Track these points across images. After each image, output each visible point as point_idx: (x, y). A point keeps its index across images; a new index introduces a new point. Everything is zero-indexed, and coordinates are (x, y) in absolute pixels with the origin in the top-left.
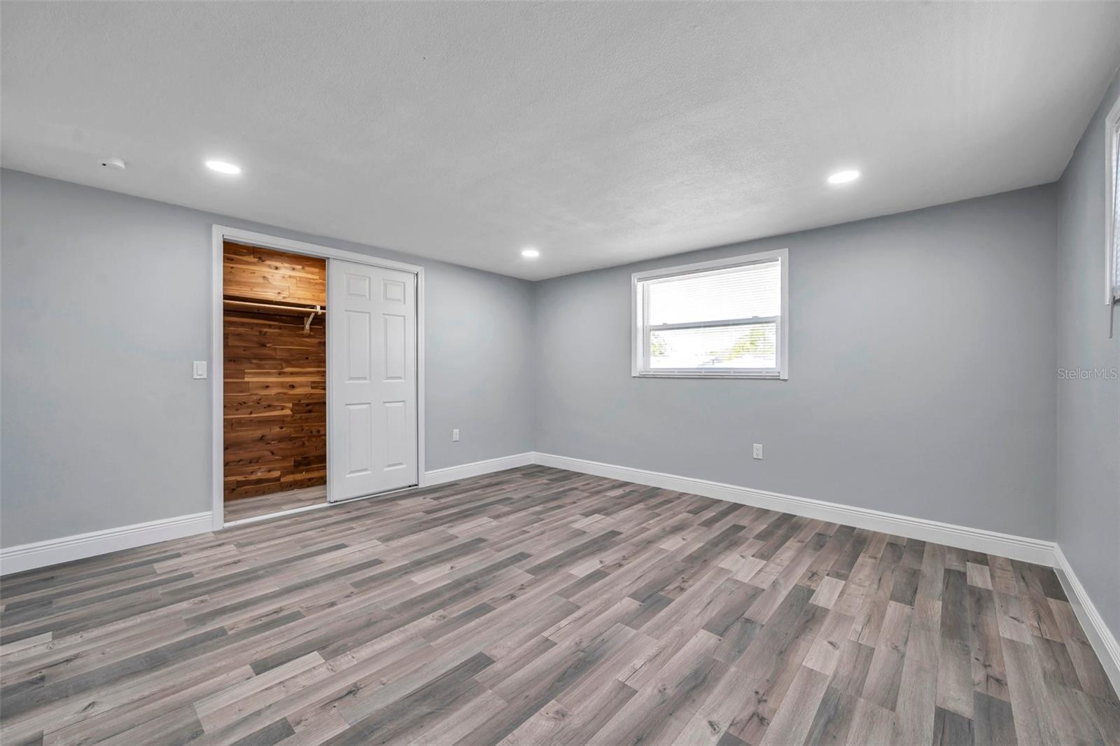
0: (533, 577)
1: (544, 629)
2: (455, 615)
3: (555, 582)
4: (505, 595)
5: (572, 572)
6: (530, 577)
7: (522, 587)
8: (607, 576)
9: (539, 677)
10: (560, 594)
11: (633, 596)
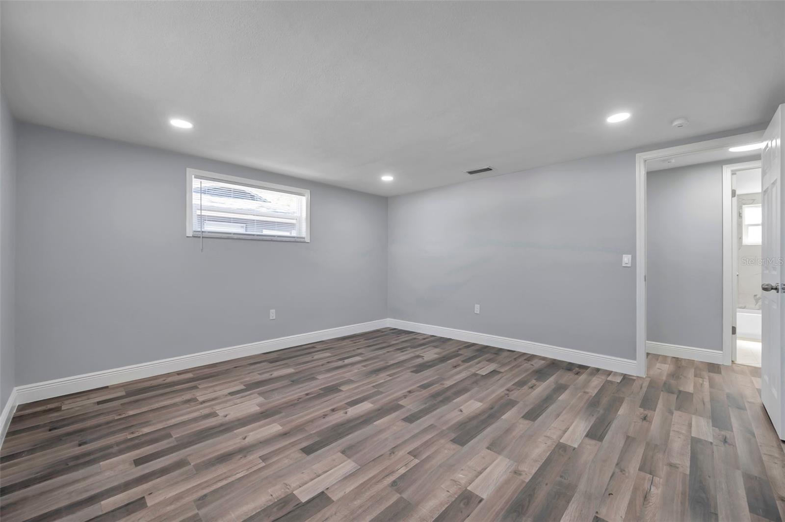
0: (399, 403)
1: (391, 379)
2: (436, 385)
3: (384, 400)
4: (414, 393)
5: (371, 405)
6: (401, 403)
7: (405, 397)
8: (347, 403)
9: (394, 369)
10: (381, 393)
11: (341, 391)
